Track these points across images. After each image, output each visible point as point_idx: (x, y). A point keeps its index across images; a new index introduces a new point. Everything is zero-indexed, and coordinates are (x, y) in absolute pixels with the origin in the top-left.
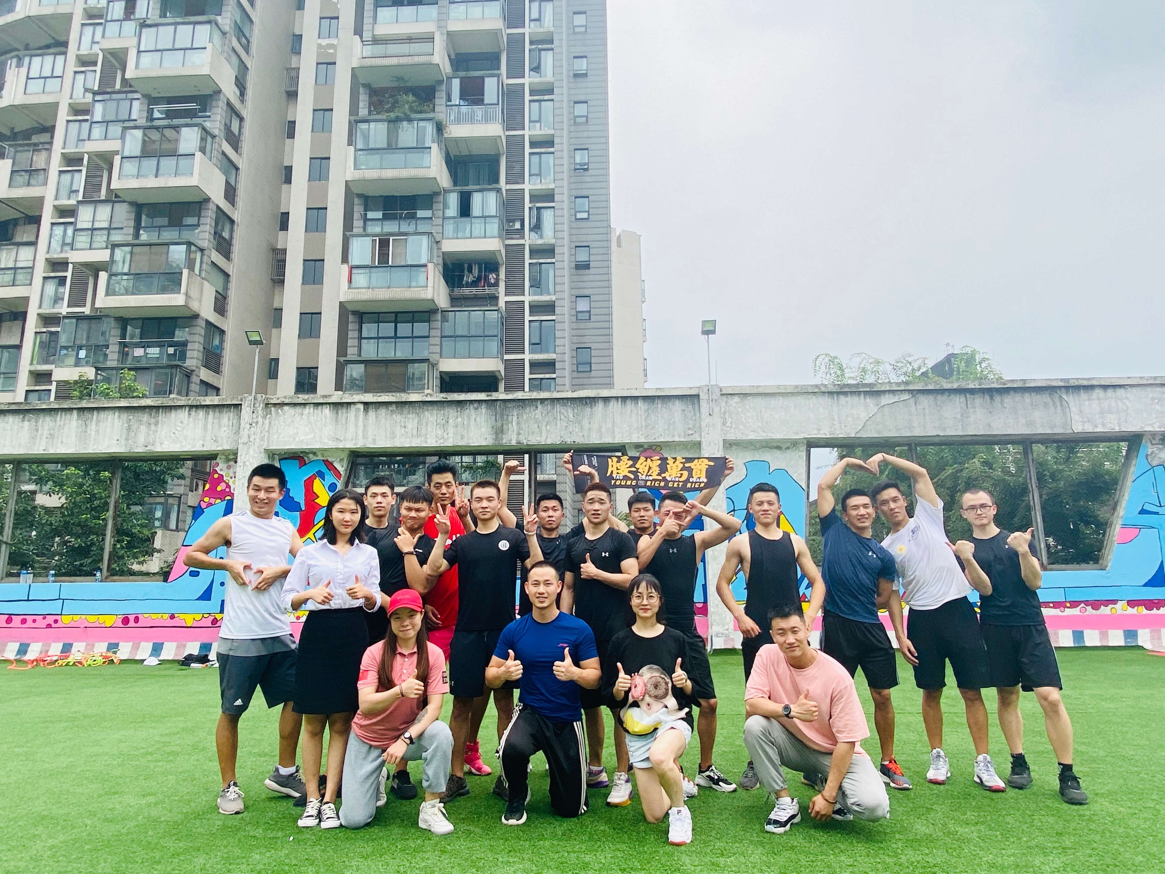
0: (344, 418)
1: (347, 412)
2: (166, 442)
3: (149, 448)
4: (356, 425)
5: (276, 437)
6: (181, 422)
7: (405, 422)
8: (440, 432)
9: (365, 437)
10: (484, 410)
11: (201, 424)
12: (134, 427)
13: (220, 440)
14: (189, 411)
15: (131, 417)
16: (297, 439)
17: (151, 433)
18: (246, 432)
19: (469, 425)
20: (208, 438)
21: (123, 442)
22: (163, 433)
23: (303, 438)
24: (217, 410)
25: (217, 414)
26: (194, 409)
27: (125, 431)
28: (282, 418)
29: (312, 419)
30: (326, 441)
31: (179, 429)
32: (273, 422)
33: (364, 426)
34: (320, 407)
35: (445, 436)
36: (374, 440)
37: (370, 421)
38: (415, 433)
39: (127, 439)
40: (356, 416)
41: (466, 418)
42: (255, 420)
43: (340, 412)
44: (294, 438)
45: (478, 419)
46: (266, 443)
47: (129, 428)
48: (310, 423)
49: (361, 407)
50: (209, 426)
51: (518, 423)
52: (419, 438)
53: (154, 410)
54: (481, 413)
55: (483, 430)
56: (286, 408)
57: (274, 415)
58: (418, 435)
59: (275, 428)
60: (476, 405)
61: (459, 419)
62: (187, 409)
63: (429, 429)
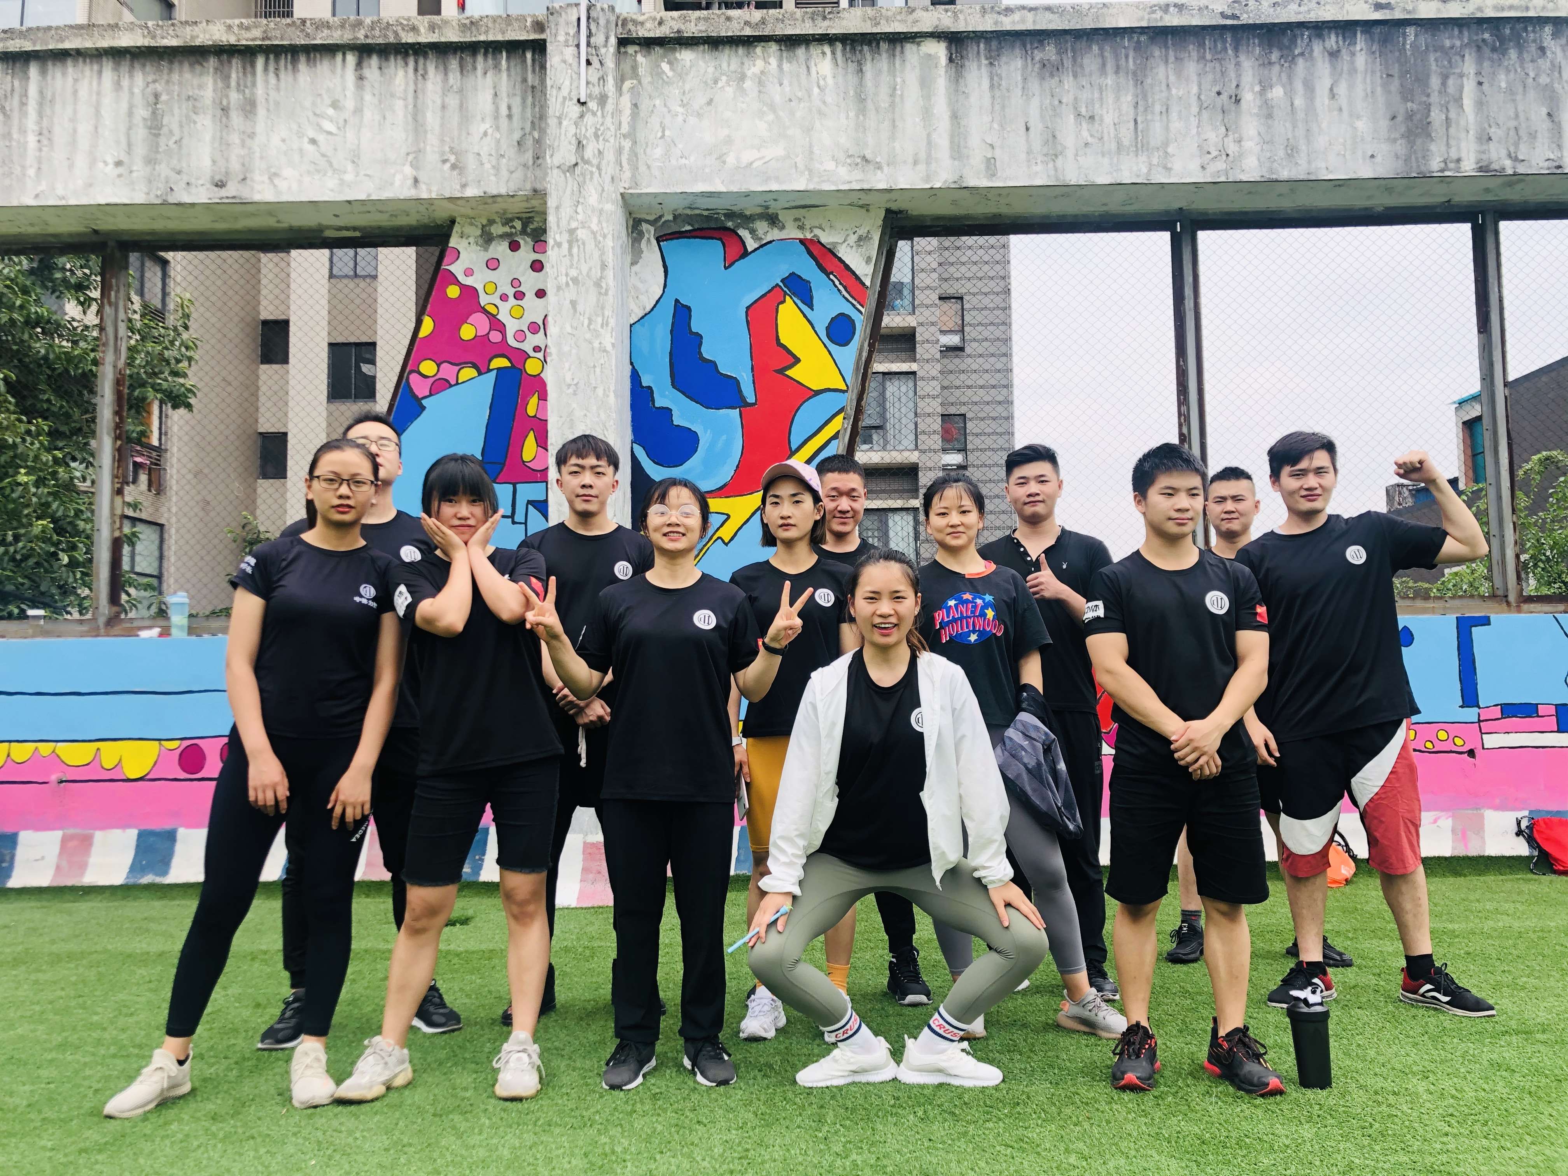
0: (884, 90)
1: (892, 72)
2: (287, 172)
3: (232, 190)
4: (927, 113)
5: (658, 152)
6: (335, 105)
7: (1090, 103)
8: (1213, 136)
9: (958, 151)
10: (1361, 60)
11: (400, 110)
12: (171, 121)
13: (471, 163)
14: (359, 65)
15: (159, 87)
16: (731, 159)
17: (235, 138)
18: (569, 129)
19: (1311, 107)
20: (431, 156)
21: (139, 168)
22: (275, 140)
23: (747, 156)
24: (454, 63)
25: (454, 77)
26: (374, 61)
27: (140, 133)
28: (675, 91)
29: (776, 93)
30: (830, 165)
31: (328, 126)
32: (645, 105)
33: (955, 117)
34: (801, 51)
35: (1232, 148)
36: (990, 164)
37: (973, 99)
38: (1128, 136)
39: (150, 161)
40: (925, 83)
41: (1299, 86)
42: (596, 91)
43: (868, 67)
44: (721, 159)
45: (1342, 89)
46: (627, 174)
47: (155, 126)
48: (772, 108)
49: (939, 50)
50: (432, 119)
51: (1480, 104)
52: (1143, 158)
53: (236, 62)
54: (1353, 71)
55: (1361, 125)
56: (686, 56)
57: (646, 80)
58: (1140, 145)
59: (655, 121)
60: (1332, 41)
61: (1277, 92)
62: (351, 58)
63: (1176, 125)
